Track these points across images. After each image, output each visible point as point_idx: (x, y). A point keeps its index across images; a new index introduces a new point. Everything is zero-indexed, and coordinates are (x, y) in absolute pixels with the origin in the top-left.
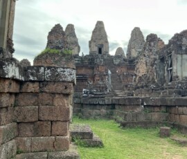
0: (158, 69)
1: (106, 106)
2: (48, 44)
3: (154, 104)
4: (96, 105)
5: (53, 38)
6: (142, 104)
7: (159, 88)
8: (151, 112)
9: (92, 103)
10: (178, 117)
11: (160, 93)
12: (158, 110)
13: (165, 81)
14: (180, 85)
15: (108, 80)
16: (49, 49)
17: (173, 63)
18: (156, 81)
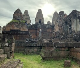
0: (64, 28)
1: (37, 47)
2: (13, 18)
3: (62, 46)
4: (32, 47)
5: (16, 15)
6: (55, 46)
7: (65, 37)
8: (60, 50)
9: (30, 46)
10: (75, 53)
11: (65, 40)
12: (64, 49)
13: (68, 34)
14: (76, 35)
15: (40, 34)
16: (14, 20)
17: (72, 24)
18: (63, 34)
